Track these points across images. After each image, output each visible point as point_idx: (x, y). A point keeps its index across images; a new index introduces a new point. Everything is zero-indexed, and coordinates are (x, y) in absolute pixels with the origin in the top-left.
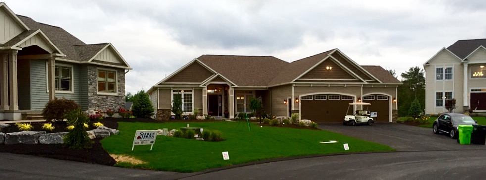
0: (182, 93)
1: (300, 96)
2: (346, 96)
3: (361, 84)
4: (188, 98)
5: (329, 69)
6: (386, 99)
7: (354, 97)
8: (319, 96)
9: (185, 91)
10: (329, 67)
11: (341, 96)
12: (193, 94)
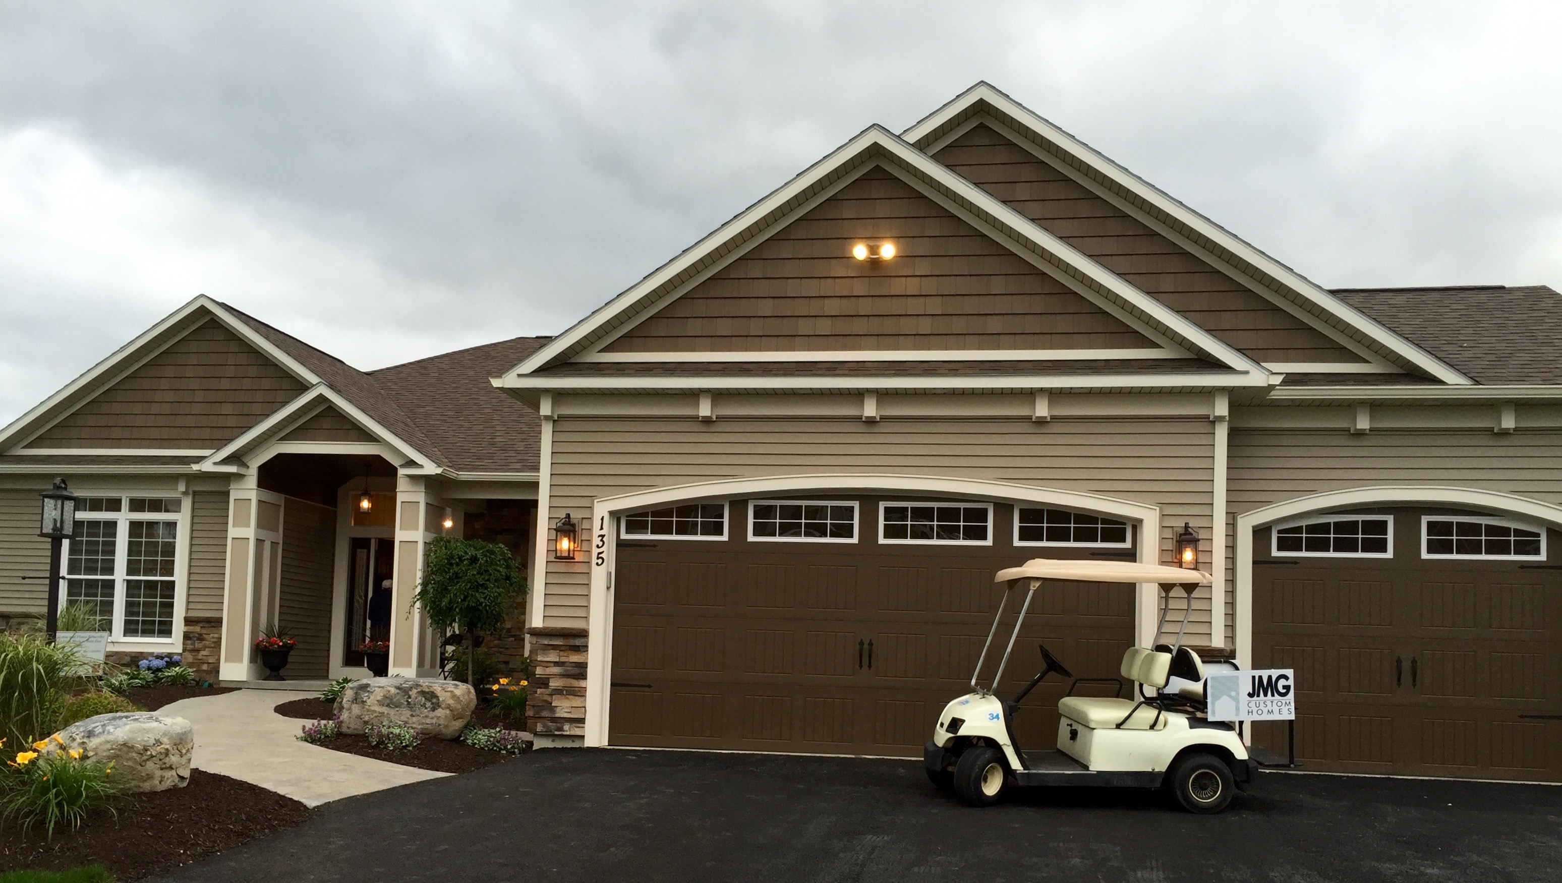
0: (123, 519)
1: (602, 509)
2: (1059, 514)
3: (1208, 393)
4: (152, 548)
5: (874, 263)
6: (1528, 545)
7: (1137, 524)
8: (795, 512)
9: (137, 505)
10: (873, 241)
11: (1004, 506)
12: (183, 519)
